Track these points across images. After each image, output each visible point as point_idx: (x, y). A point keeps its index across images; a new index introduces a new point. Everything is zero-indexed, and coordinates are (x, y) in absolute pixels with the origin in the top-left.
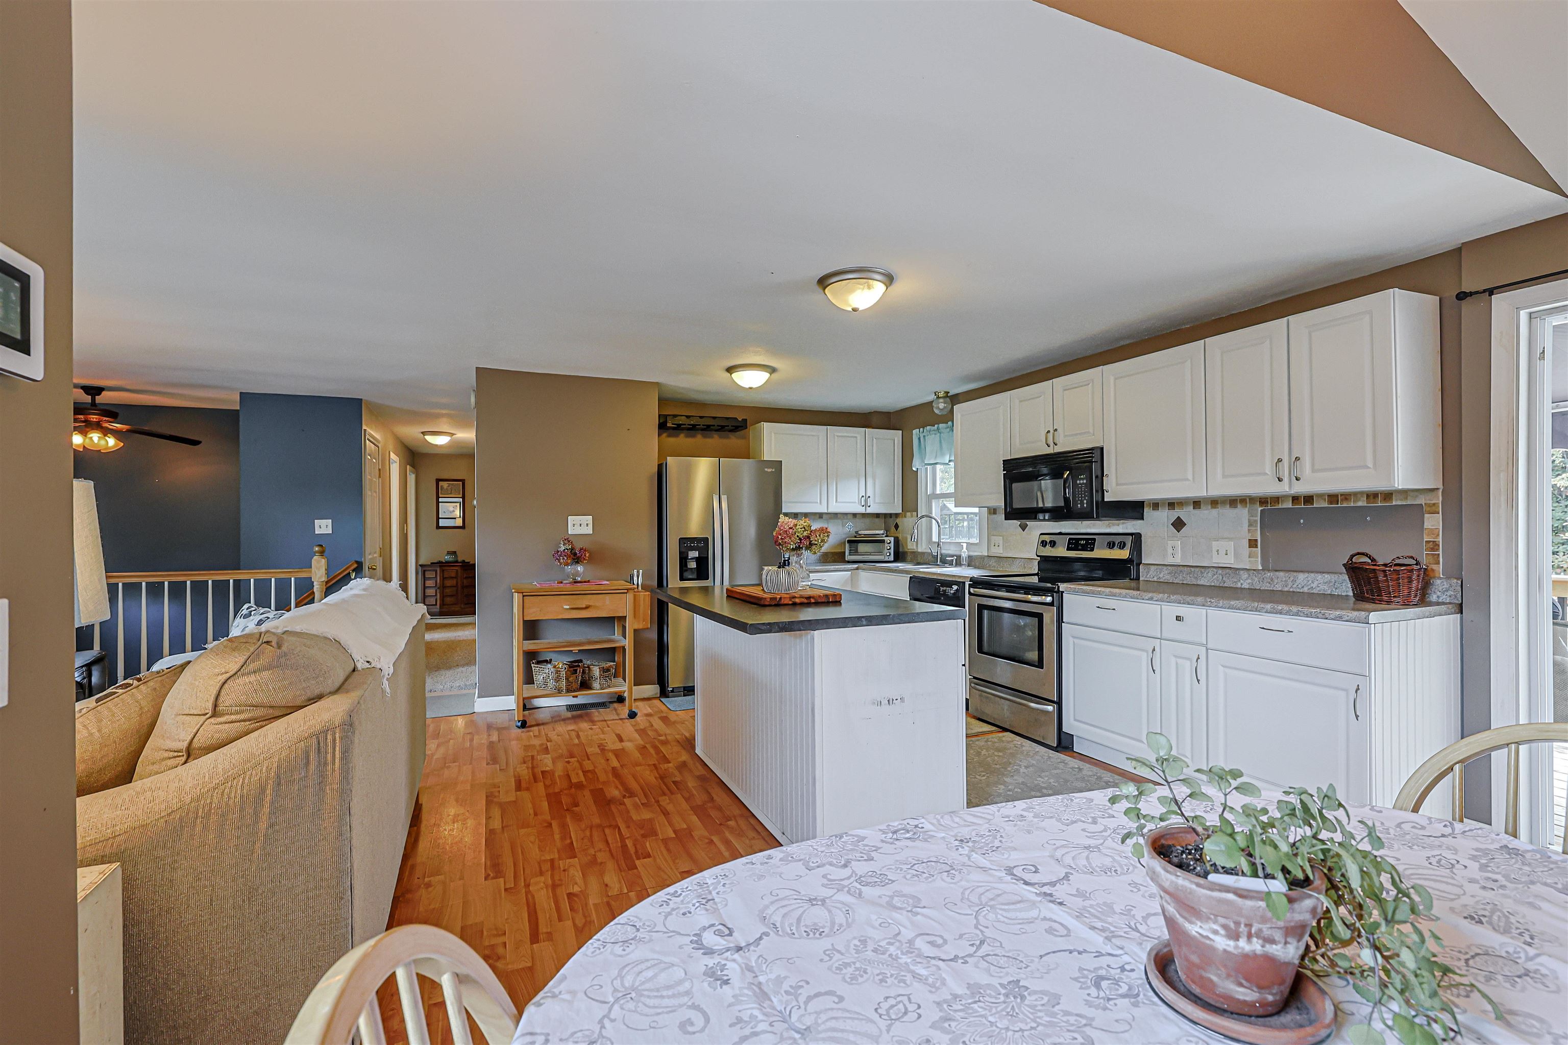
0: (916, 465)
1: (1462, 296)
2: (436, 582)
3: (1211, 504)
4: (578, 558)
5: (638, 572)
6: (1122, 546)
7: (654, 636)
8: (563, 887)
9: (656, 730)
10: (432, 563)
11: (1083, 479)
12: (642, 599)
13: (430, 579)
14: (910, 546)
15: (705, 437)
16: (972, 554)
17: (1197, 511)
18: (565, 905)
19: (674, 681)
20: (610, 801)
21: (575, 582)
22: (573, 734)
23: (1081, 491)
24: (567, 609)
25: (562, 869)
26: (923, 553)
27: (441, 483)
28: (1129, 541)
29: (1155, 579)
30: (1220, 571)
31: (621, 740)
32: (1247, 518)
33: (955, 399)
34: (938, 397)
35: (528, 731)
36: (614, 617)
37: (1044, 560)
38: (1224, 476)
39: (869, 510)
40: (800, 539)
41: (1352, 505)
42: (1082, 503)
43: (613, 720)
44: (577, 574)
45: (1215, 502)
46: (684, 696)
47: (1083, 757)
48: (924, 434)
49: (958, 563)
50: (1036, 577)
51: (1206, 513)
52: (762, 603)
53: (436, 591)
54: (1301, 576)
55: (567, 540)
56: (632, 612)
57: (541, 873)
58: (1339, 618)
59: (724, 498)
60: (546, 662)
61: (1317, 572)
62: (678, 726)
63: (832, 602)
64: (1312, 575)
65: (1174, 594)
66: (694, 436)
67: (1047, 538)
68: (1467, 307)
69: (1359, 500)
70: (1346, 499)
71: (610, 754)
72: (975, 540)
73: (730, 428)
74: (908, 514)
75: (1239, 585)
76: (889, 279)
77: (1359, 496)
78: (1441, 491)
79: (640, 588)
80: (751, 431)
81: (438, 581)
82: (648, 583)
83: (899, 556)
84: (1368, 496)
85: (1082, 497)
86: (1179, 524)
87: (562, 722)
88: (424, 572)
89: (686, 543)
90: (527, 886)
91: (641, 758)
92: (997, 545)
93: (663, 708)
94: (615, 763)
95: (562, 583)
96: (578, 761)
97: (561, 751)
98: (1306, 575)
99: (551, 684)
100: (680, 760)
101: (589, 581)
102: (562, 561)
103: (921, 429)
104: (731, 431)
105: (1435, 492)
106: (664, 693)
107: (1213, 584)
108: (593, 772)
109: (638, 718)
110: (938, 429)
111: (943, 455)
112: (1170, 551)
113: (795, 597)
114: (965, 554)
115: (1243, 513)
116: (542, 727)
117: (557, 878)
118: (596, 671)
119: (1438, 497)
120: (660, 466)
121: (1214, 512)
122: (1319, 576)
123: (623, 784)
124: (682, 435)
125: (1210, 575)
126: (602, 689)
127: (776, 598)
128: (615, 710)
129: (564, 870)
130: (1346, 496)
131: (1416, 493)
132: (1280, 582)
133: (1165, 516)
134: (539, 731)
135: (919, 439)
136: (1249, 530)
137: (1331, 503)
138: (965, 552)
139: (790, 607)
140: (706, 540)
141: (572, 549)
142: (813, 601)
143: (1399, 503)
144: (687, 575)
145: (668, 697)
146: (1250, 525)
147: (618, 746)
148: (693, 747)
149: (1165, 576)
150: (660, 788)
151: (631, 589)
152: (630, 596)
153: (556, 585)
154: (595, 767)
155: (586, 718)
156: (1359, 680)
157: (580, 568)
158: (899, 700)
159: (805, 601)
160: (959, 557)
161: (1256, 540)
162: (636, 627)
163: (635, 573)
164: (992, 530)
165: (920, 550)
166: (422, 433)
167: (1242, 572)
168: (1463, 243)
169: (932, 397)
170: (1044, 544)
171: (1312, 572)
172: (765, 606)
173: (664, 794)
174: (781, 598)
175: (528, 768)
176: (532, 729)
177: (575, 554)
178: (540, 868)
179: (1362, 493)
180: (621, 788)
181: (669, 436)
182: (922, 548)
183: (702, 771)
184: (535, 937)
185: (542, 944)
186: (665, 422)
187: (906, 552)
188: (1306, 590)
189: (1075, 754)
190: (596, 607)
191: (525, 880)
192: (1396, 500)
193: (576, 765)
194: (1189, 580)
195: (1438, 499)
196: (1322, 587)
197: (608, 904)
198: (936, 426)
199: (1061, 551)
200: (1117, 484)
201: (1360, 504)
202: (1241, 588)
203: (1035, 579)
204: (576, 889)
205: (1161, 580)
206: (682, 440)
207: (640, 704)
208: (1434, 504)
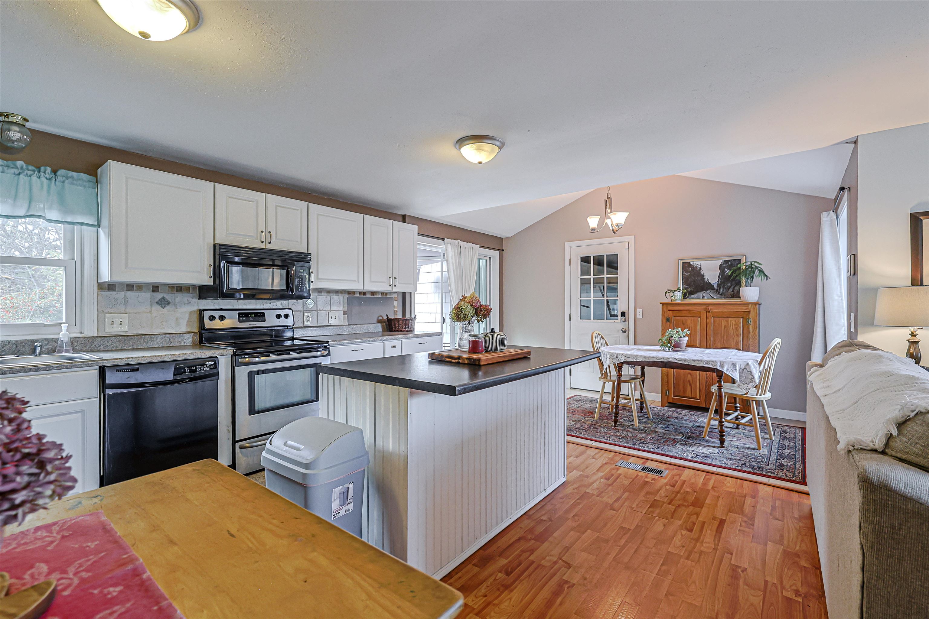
8: (691, 537)
18: (696, 528)
25: (684, 549)
57: (701, 553)
90: (715, 549)
117: (692, 545)
129: (684, 547)
178: (699, 557)
184: (722, 522)
185: (720, 517)
191: (715, 554)
197: (672, 518)
204: (684, 532)
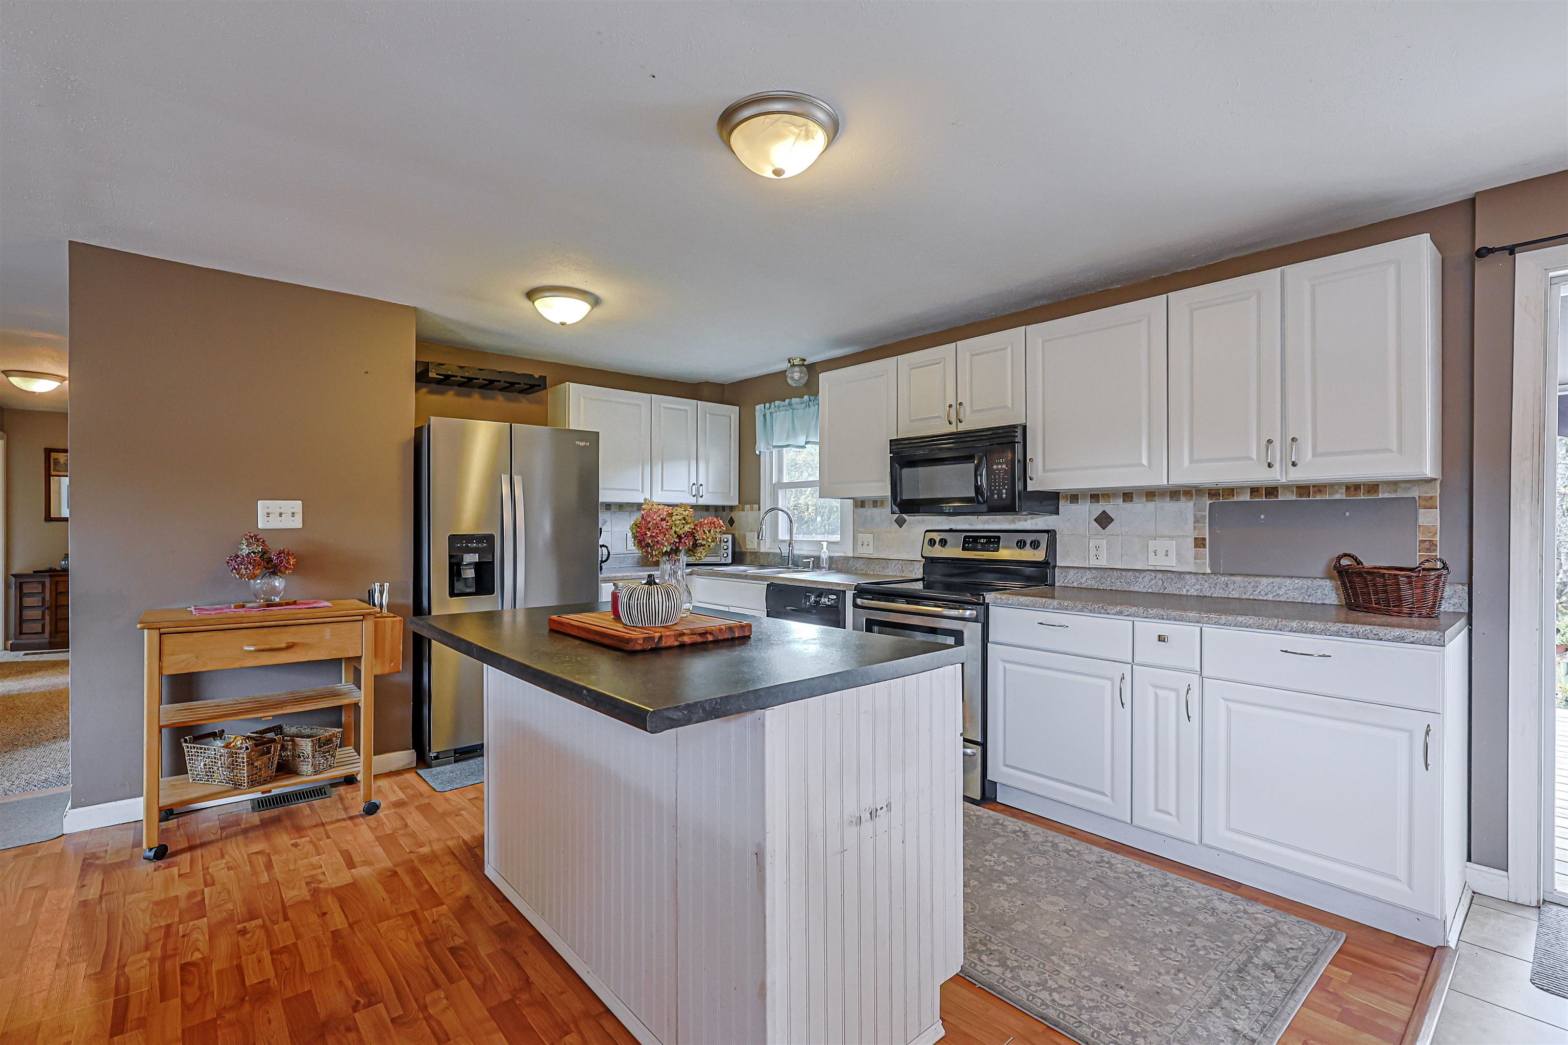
0: (761, 447)
1: (1483, 253)
2: (43, 599)
3: (1147, 496)
4: (275, 566)
5: (382, 586)
6: (1035, 545)
7: (408, 678)
9: (413, 835)
10: (34, 572)
11: (1001, 464)
12: (388, 630)
13: (31, 595)
14: (751, 544)
15: (484, 397)
16: (832, 554)
17: (1128, 505)
19: (438, 744)
20: (324, 1025)
21: (268, 606)
22: (261, 861)
23: (999, 478)
24: (251, 651)
26: (768, 554)
27: (54, 455)
28: (1044, 539)
29: (1075, 585)
30: (1160, 575)
31: (351, 864)
32: (1192, 513)
33: (813, 370)
34: (793, 365)
35: (169, 866)
36: (341, 659)
37: (930, 562)
38: (1192, 461)
39: (702, 502)
40: (679, 537)
41: (1328, 498)
42: (1000, 494)
43: (338, 821)
44: (274, 591)
45: (1151, 494)
46: (456, 761)
47: (1011, 810)
48: (771, 410)
49: (817, 564)
50: (921, 582)
51: (1139, 507)
52: (630, 647)
53: (43, 613)
54: (1265, 581)
55: (255, 538)
56: (371, 646)
58: (1401, 639)
59: (517, 479)
60: (214, 735)
61: (1284, 577)
62: (449, 820)
63: (738, 638)
64: (1279, 580)
65: (1152, 607)
66: (468, 395)
67: (937, 537)
68: (1481, 267)
69: (1337, 492)
70: (1320, 491)
71: (330, 899)
72: (837, 538)
73: (522, 386)
74: (747, 507)
75: (1184, 592)
76: (834, 130)
77: (1336, 487)
78: (1438, 482)
79: (385, 610)
80: (550, 394)
81: (47, 598)
82: (399, 601)
83: (738, 558)
84: (1348, 487)
85: (999, 486)
86: (1104, 520)
87: (240, 838)
88: (20, 586)
89: (459, 544)
91: (388, 902)
92: (865, 545)
93: (423, 788)
94: (338, 921)
95: (243, 606)
96: (264, 926)
97: (230, 906)
98: (1271, 580)
99: (221, 774)
100: (459, 894)
101: (295, 603)
102: (243, 571)
103: (767, 405)
104: (522, 391)
105: (1433, 483)
106: (423, 761)
107: (1150, 590)
108: (292, 950)
109: (381, 814)
110: (790, 404)
111: (795, 435)
112: (1093, 552)
113: (683, 634)
114: (825, 554)
115: (1187, 507)
116: (198, 853)
118: (306, 746)
119: (1436, 489)
120: (418, 431)
121: (1151, 506)
122: (1289, 581)
123: (355, 973)
124: (451, 393)
125: (1146, 580)
126: (316, 773)
127: (653, 638)
128: (341, 799)
130: (1320, 488)
131: (1408, 485)
132: (1238, 587)
133: (1087, 511)
134: (192, 862)
135: (765, 416)
136: (1195, 527)
137: (1301, 495)
138: (825, 553)
139: (675, 651)
140: (490, 539)
141: (264, 552)
142: (710, 638)
143: (1386, 496)
144: (459, 587)
145: (429, 766)
146: (1196, 521)
147: (345, 877)
148: (480, 863)
149: (1087, 580)
150: (427, 969)
151: (370, 614)
152: (368, 625)
153: (232, 612)
154: (298, 936)
155: (288, 823)
156: (1429, 719)
157: (278, 583)
158: (885, 808)
159: (699, 639)
160: (817, 559)
161: (1204, 539)
162: (378, 671)
163: (377, 588)
164: (859, 526)
165: (762, 550)
166: (4, 372)
167: (1188, 576)
168: (1477, 193)
169: (785, 365)
170: (932, 542)
171: (1278, 576)
172: (633, 653)
173: (437, 985)
174: (661, 638)
175: (151, 960)
176: (178, 858)
177: (270, 560)
179: (1340, 484)
180: (349, 984)
181: (431, 392)
182: (766, 547)
183: (498, 916)
186: (427, 371)
187: (745, 553)
188: (1270, 597)
189: (1000, 807)
190: (304, 645)
192: (1383, 492)
193: (260, 935)
194: (1118, 586)
195: (1436, 492)
196: (1291, 594)
198: (787, 401)
199: (954, 551)
200: (1044, 470)
201: (1337, 497)
202: (1187, 596)
203: (919, 586)
205: (1083, 586)
206: (450, 398)
207: (383, 783)
208: (1431, 498)
